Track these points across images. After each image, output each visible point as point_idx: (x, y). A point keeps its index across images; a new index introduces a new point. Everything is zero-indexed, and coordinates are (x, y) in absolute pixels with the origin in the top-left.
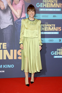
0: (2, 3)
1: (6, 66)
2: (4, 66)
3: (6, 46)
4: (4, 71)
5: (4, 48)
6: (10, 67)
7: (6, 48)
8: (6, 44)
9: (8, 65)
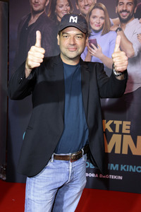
0: (130, 46)
1: (126, 168)
2: (123, 168)
3: (129, 127)
4: (121, 178)
5: (124, 131)
6: (134, 171)
7: (128, 132)
8: (129, 123)
9: (131, 167)
